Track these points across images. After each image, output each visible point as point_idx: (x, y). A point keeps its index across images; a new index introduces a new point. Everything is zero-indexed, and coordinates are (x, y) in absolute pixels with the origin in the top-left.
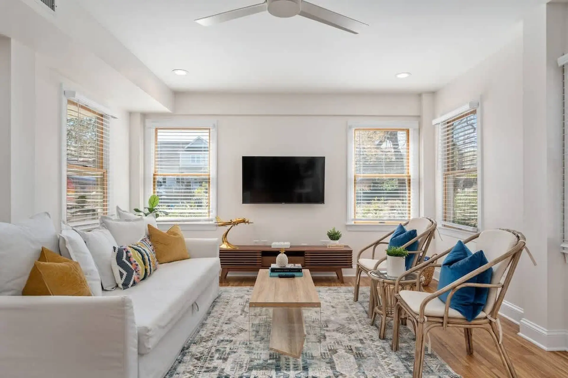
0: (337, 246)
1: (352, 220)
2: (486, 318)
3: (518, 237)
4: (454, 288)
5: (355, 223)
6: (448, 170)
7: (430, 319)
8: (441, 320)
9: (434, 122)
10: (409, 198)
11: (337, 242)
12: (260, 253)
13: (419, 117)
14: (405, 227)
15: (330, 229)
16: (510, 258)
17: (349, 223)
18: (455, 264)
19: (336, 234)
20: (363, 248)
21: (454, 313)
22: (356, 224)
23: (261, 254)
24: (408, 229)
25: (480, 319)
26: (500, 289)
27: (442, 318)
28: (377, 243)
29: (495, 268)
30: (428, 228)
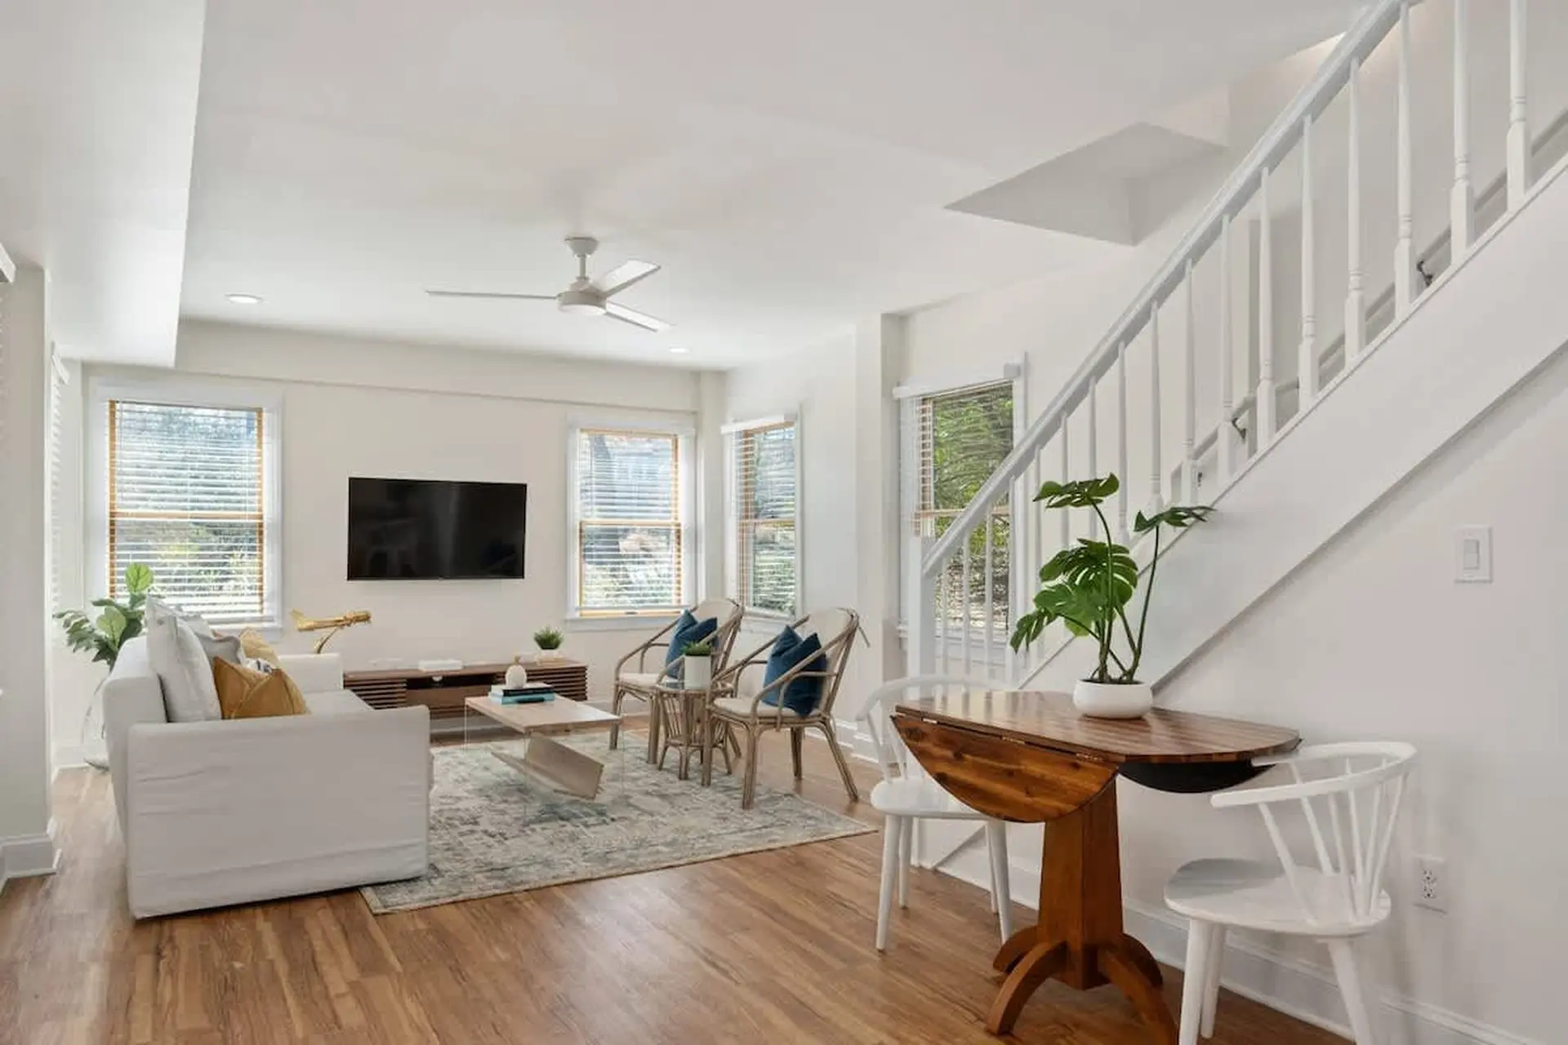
0: (557, 660)
1: (577, 609)
2: (819, 715)
3: (852, 616)
4: (788, 678)
5: (581, 615)
6: (747, 517)
7: (762, 720)
8: (773, 721)
9: (724, 430)
10: (677, 566)
11: (554, 653)
12: (403, 683)
13: (694, 413)
14: (693, 614)
15: (540, 629)
16: (843, 641)
17: (569, 617)
18: (786, 653)
19: (553, 636)
20: (621, 657)
21: (788, 712)
22: (584, 617)
23: (405, 685)
24: (700, 618)
25: (813, 717)
26: (834, 678)
27: (775, 718)
28: (647, 646)
29: (829, 653)
30: (733, 613)
